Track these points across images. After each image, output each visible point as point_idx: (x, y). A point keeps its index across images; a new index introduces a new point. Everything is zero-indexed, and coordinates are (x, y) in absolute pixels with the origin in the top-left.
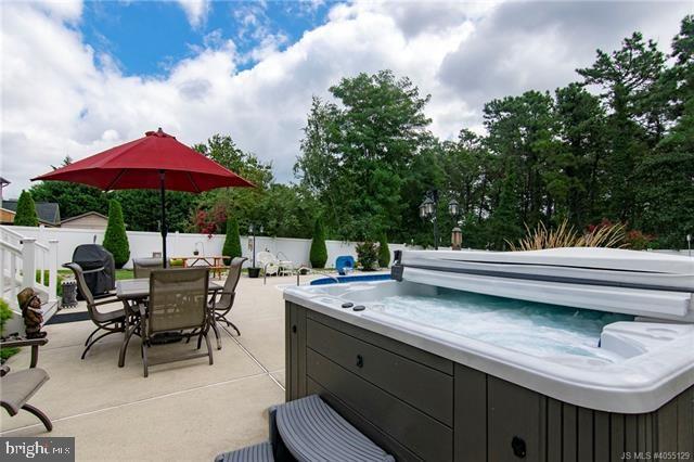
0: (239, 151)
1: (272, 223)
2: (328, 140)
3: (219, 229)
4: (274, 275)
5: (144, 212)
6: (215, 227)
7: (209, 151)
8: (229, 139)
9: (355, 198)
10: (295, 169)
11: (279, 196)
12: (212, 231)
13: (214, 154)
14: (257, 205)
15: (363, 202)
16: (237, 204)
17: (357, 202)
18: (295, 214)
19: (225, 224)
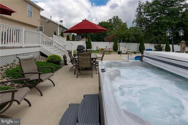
0: (120, 19)
1: (127, 39)
2: (144, 13)
3: (112, 41)
4: (125, 54)
5: (98, 37)
6: (111, 40)
7: (113, 20)
8: (117, 16)
9: (155, 29)
10: (133, 23)
11: (128, 31)
12: (110, 41)
13: (114, 21)
14: (122, 34)
15: (158, 31)
16: (117, 34)
17: (156, 31)
18: (134, 36)
19: (114, 39)
